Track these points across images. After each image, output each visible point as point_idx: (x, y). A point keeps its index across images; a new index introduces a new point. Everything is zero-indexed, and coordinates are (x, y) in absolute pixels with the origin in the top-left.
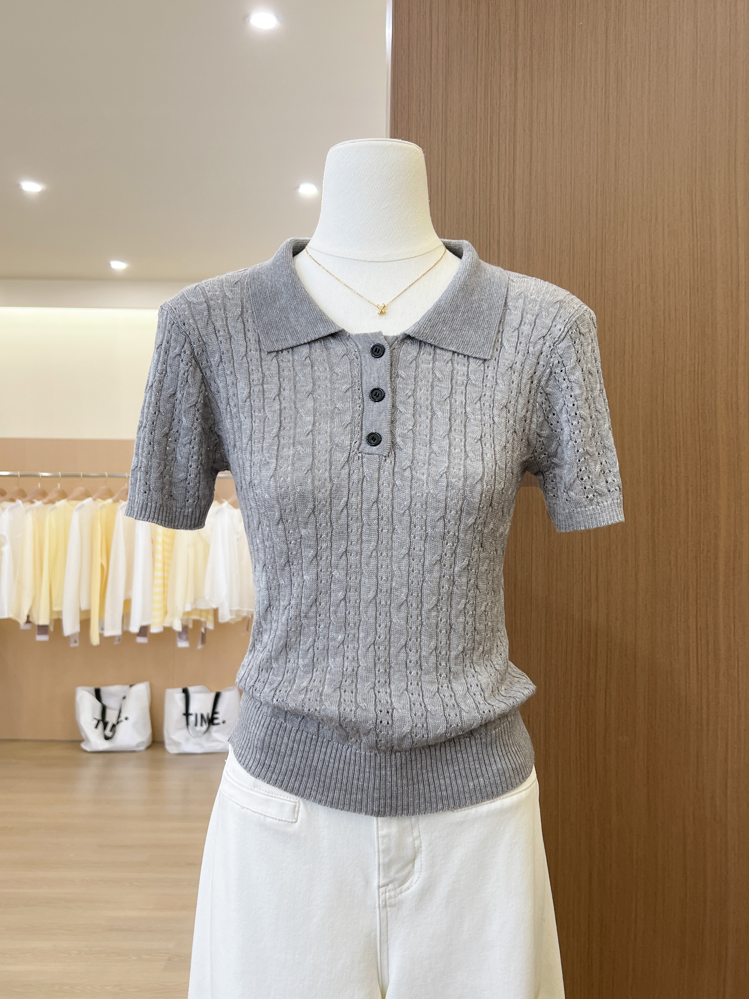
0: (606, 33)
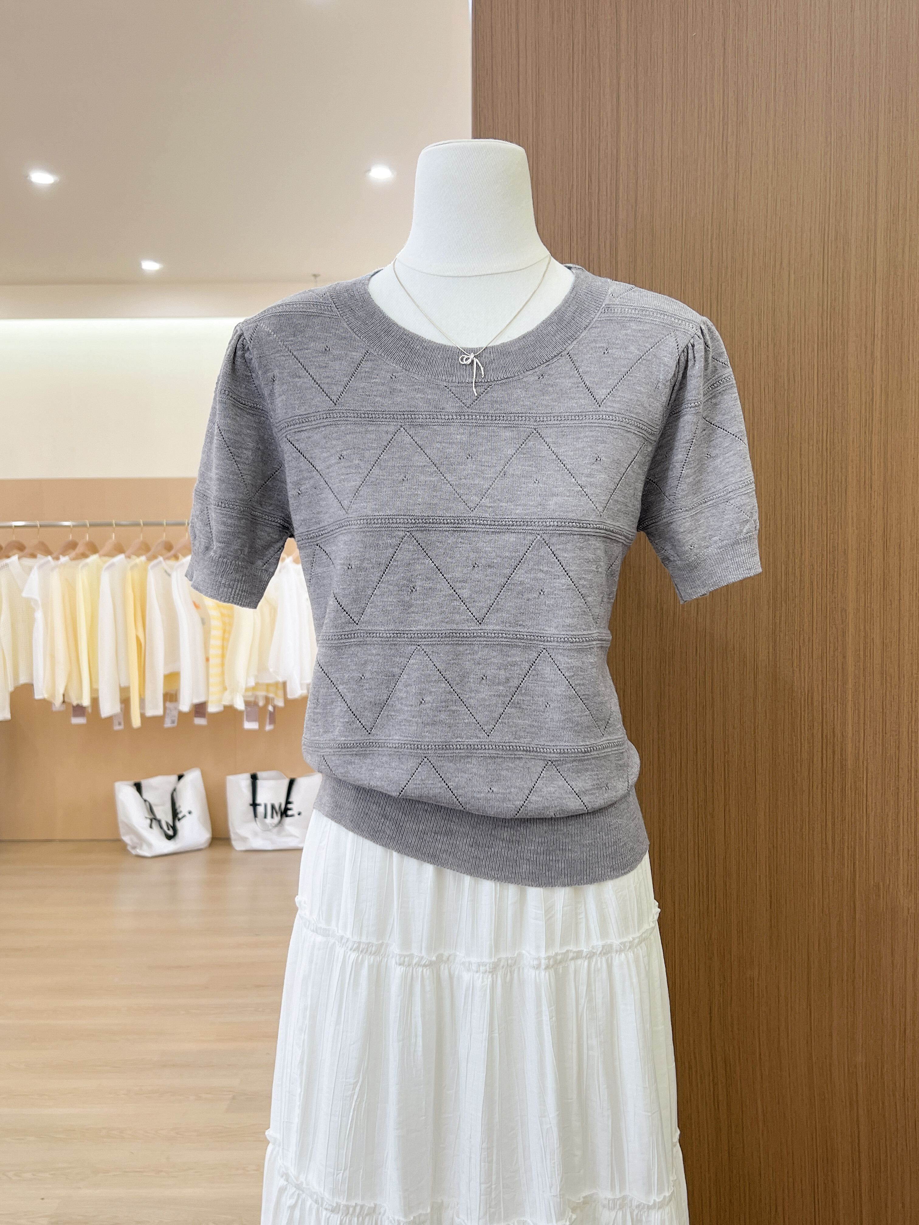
0: (724, 45)
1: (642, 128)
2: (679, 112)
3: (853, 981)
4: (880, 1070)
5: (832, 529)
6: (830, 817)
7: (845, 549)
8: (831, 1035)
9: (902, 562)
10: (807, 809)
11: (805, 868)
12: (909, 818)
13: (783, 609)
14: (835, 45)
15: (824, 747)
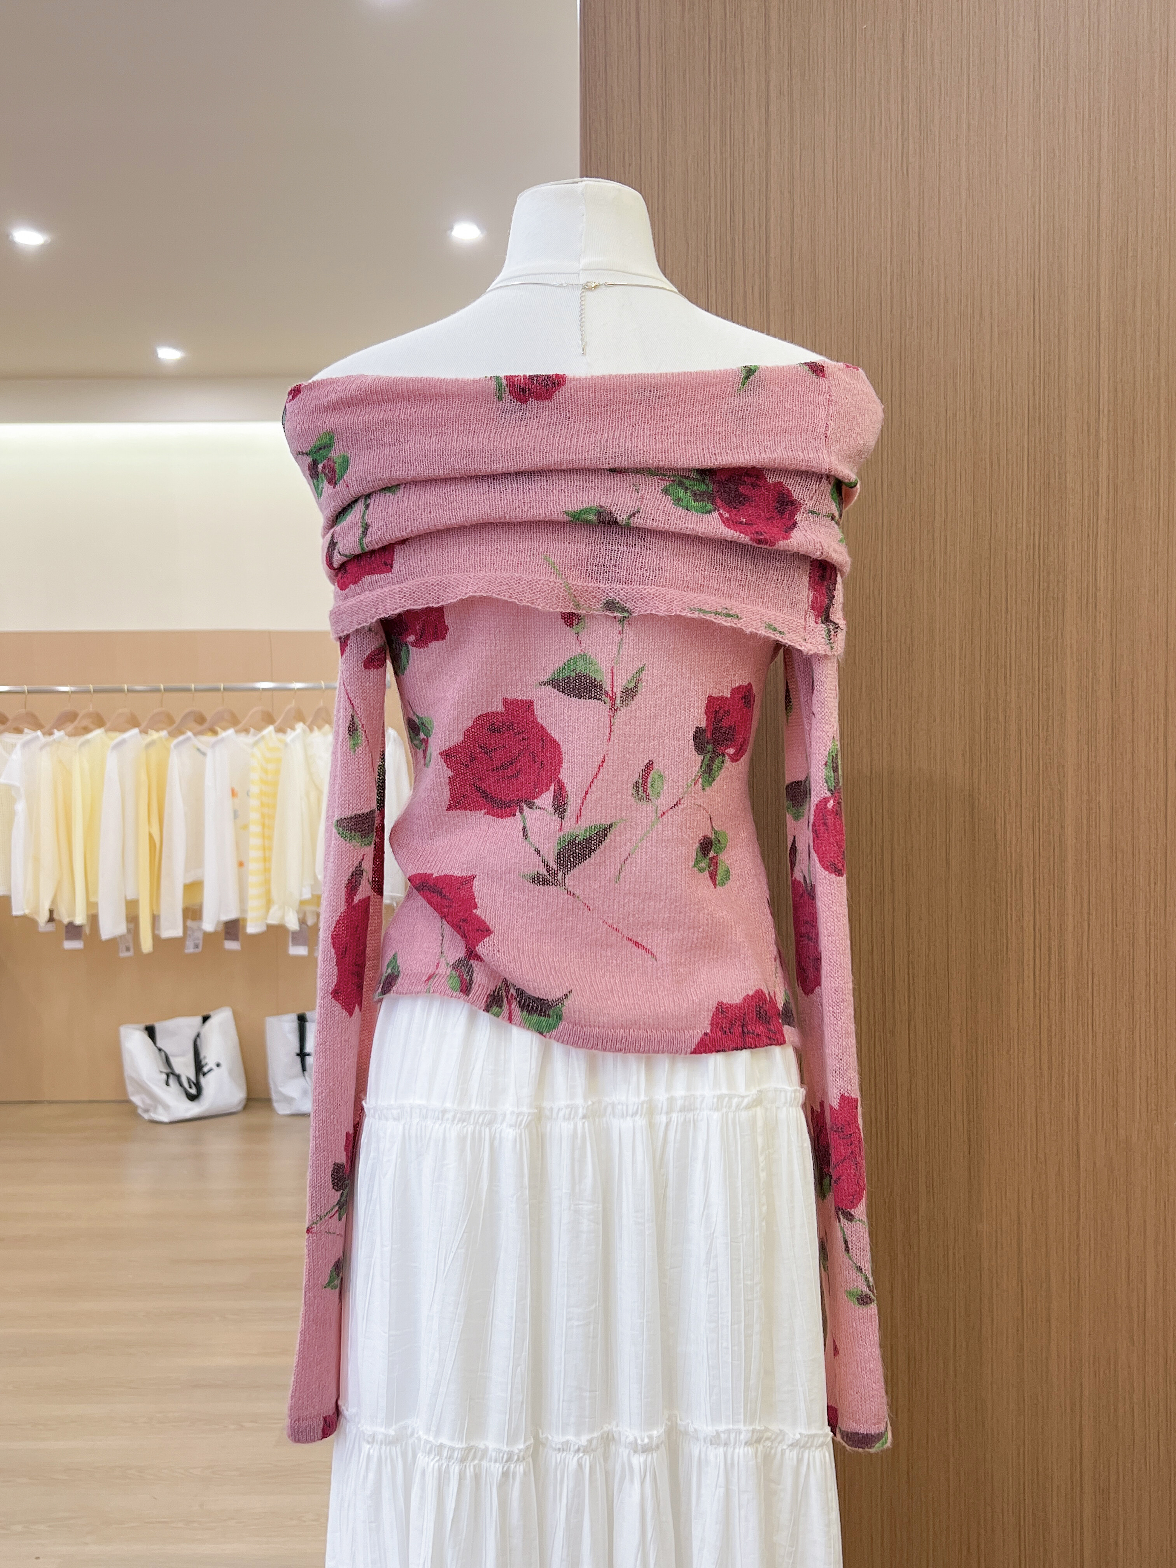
0: (903, 40)
1: (798, 146)
2: (846, 126)
3: (1078, 1250)
4: (1112, 1367)
5: (1045, 660)
6: (1046, 1036)
7: (1062, 688)
8: (1049, 1320)
9: (1135, 703)
10: (1017, 1026)
11: (1014, 1102)
12: (1148, 1036)
13: (983, 764)
14: (1044, 41)
15: (1037, 944)
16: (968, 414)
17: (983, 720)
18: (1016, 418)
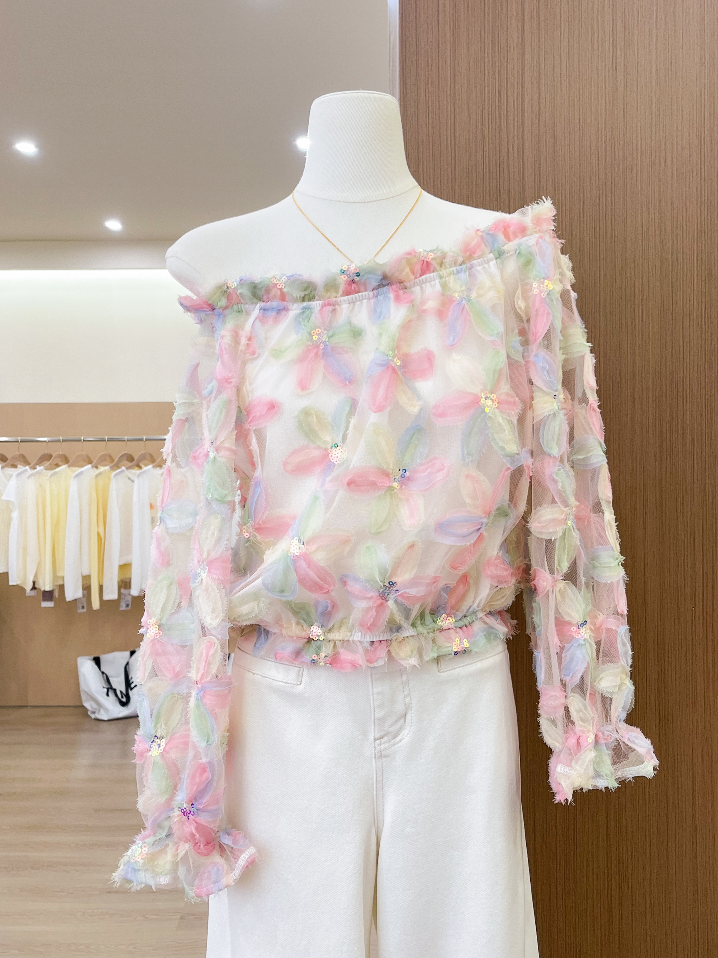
16: (657, 228)
17: (668, 432)
18: (689, 231)
